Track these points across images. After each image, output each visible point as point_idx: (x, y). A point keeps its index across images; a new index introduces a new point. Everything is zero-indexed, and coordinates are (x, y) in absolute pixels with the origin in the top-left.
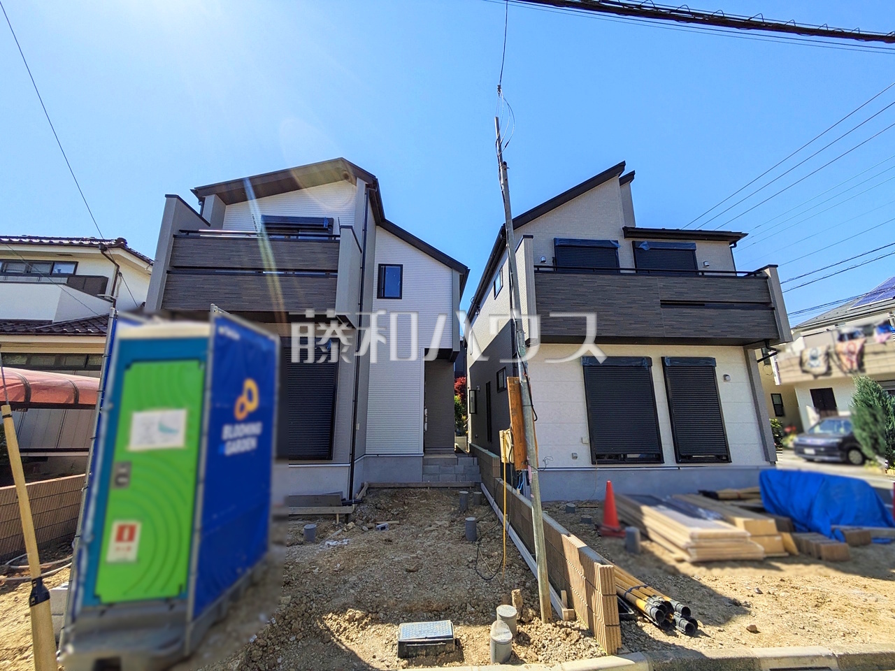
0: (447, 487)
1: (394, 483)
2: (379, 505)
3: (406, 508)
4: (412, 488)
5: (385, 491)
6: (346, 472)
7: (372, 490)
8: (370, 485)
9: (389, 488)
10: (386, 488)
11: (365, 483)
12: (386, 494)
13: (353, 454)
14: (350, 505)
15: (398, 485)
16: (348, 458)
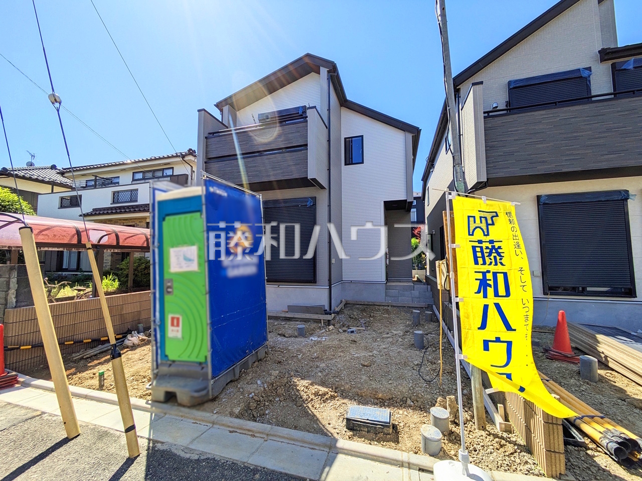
0: (405, 307)
1: (364, 302)
2: (352, 316)
3: (372, 319)
4: (377, 305)
5: (357, 306)
6: (326, 292)
7: (348, 305)
8: (347, 302)
9: (361, 305)
10: (358, 304)
11: (343, 300)
12: (358, 309)
13: (330, 280)
14: (330, 314)
15: (366, 303)
16: (327, 282)
